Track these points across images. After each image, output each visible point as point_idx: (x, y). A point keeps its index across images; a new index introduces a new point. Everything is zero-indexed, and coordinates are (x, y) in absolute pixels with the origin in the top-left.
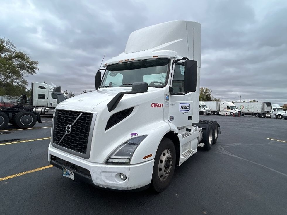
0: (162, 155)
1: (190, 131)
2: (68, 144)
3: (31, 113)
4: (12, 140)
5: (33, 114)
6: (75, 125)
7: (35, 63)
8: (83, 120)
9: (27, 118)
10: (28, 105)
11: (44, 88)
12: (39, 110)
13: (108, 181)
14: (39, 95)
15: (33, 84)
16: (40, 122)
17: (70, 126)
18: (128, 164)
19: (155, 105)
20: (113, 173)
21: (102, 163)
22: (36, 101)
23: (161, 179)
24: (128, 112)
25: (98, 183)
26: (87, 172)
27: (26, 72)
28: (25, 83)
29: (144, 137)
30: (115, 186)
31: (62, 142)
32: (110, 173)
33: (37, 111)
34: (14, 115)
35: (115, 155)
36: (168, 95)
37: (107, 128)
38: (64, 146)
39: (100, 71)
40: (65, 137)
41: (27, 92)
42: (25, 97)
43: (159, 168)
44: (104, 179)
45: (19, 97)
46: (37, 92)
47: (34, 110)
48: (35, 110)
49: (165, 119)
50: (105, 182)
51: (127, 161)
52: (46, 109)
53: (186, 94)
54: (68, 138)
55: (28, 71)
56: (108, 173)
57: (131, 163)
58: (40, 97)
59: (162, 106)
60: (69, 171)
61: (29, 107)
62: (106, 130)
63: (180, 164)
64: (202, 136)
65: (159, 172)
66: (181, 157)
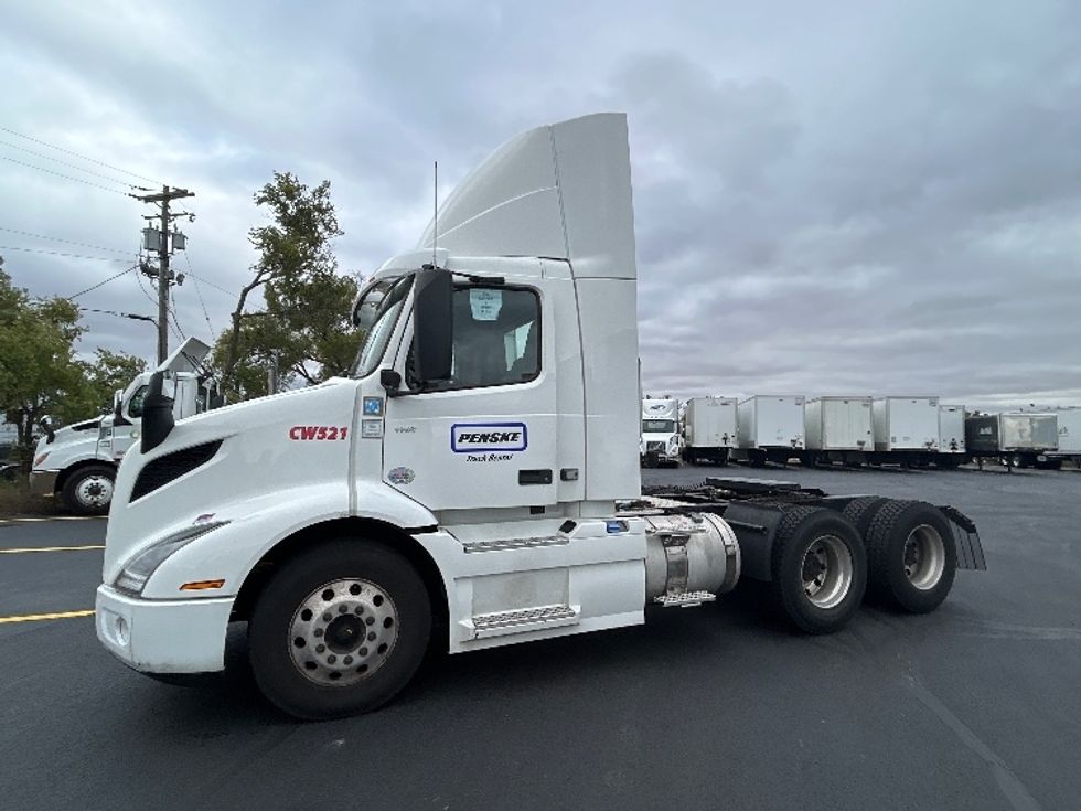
1: (568, 531)
13: (107, 637)
18: (139, 595)
19: (308, 433)
20: (113, 616)
23: (312, 675)
24: (205, 452)
35: (130, 570)
36: (380, 399)
43: (294, 634)
57: (143, 594)
59: (339, 435)
62: (132, 500)
63: (455, 647)
64: (731, 558)
65: (295, 650)
66: (462, 623)
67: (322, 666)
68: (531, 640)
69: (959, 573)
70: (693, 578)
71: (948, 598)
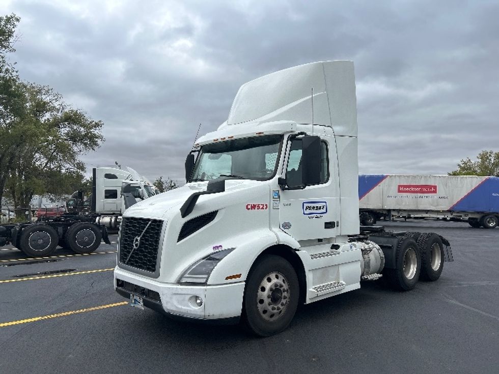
0: (265, 280)
1: (337, 249)
2: (137, 262)
3: (92, 226)
4: (64, 271)
5: (95, 227)
6: (144, 236)
7: (97, 125)
8: (153, 229)
9: (85, 235)
10: (87, 211)
11: (114, 177)
12: (107, 220)
13: (180, 307)
14: (107, 191)
15: (94, 170)
16: (107, 242)
17: (139, 238)
18: (204, 284)
19: (253, 207)
20: (186, 296)
21: (173, 284)
22: (102, 203)
23: (265, 316)
24: (210, 217)
25: (169, 308)
26: (156, 295)
27: (82, 146)
28: (81, 167)
29: (230, 250)
30: (189, 312)
31: (129, 260)
32: (183, 296)
33: (102, 223)
34: (65, 231)
35: (190, 274)
36: (279, 191)
37: (180, 239)
38: (132, 265)
39: (192, 153)
40: (133, 253)
41: (85, 184)
42: (80, 195)
43: (259, 298)
44: (176, 303)
45: (70, 197)
46: (103, 185)
47: (97, 220)
48: (99, 221)
49: (272, 227)
50: (177, 307)
51: (203, 281)
52: (119, 217)
53: (306, 188)
54: (137, 254)
55: (85, 144)
56: (181, 296)
57: (208, 283)
58: (108, 195)
59: (265, 207)
60: (138, 298)
61: (88, 215)
62: (178, 241)
63: (308, 301)
64: (382, 260)
65: (259, 305)
66: (310, 290)
67: (270, 311)
68: (323, 299)
69: (445, 263)
70: (371, 269)
71: (441, 276)
